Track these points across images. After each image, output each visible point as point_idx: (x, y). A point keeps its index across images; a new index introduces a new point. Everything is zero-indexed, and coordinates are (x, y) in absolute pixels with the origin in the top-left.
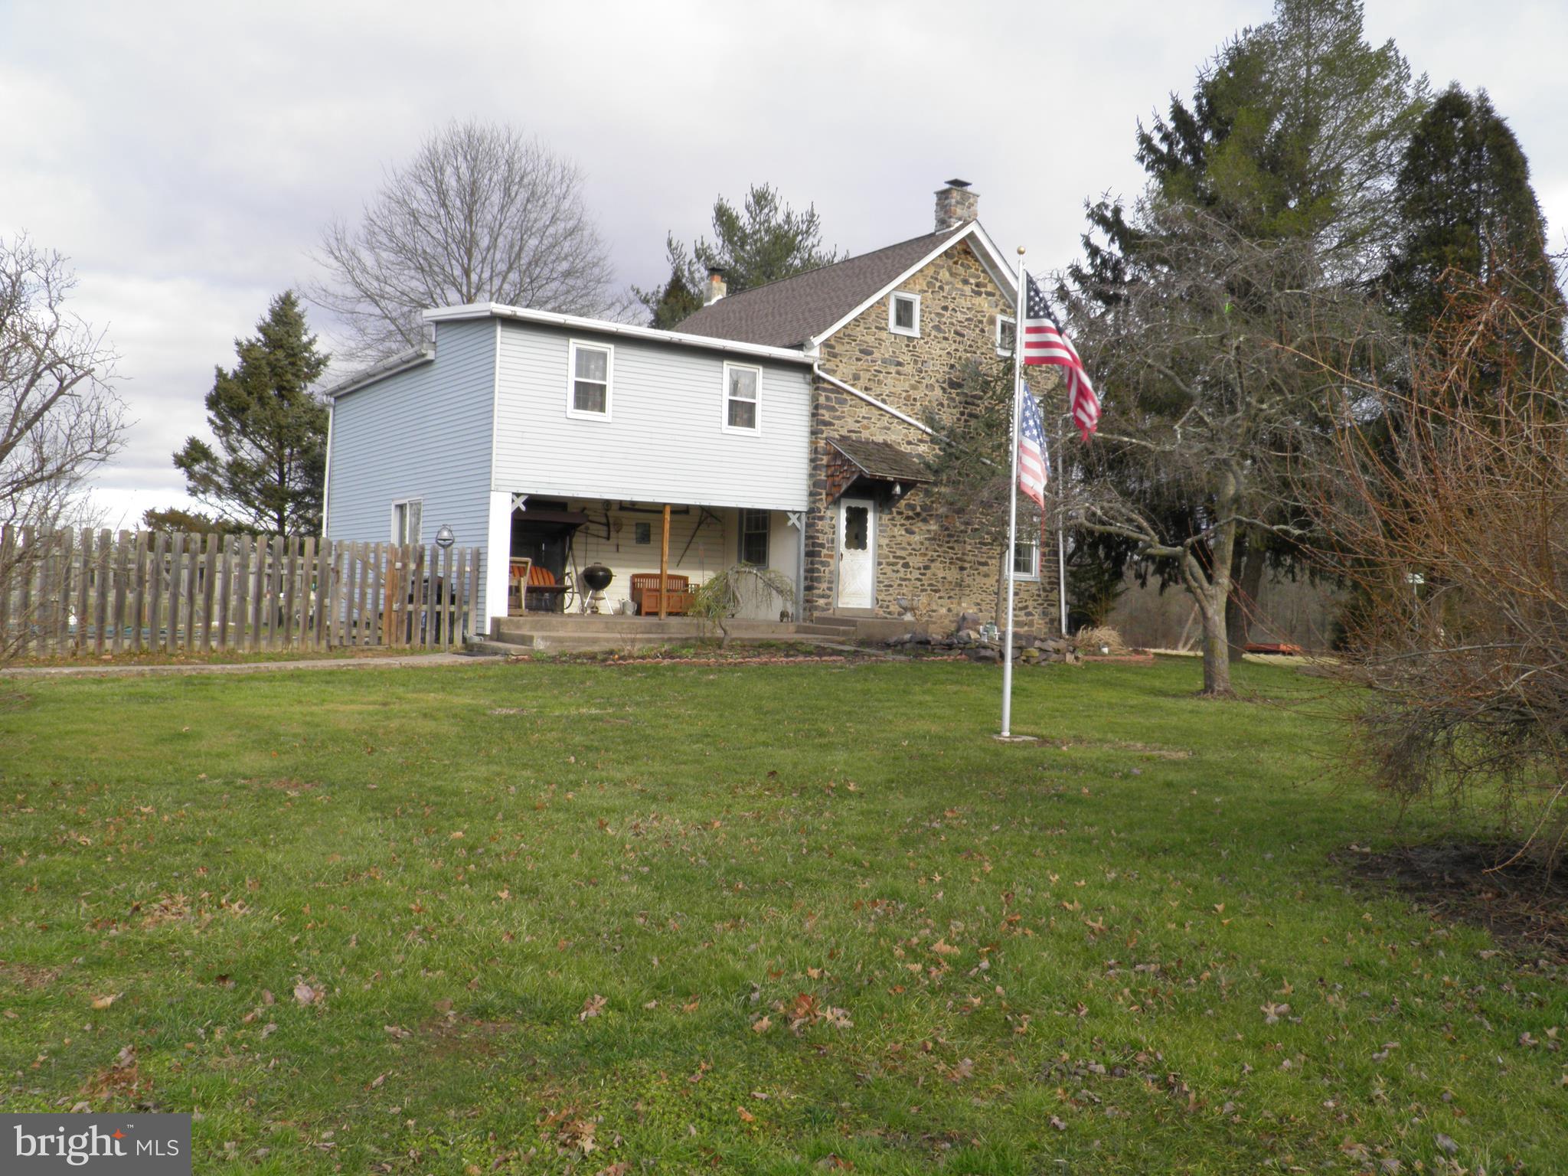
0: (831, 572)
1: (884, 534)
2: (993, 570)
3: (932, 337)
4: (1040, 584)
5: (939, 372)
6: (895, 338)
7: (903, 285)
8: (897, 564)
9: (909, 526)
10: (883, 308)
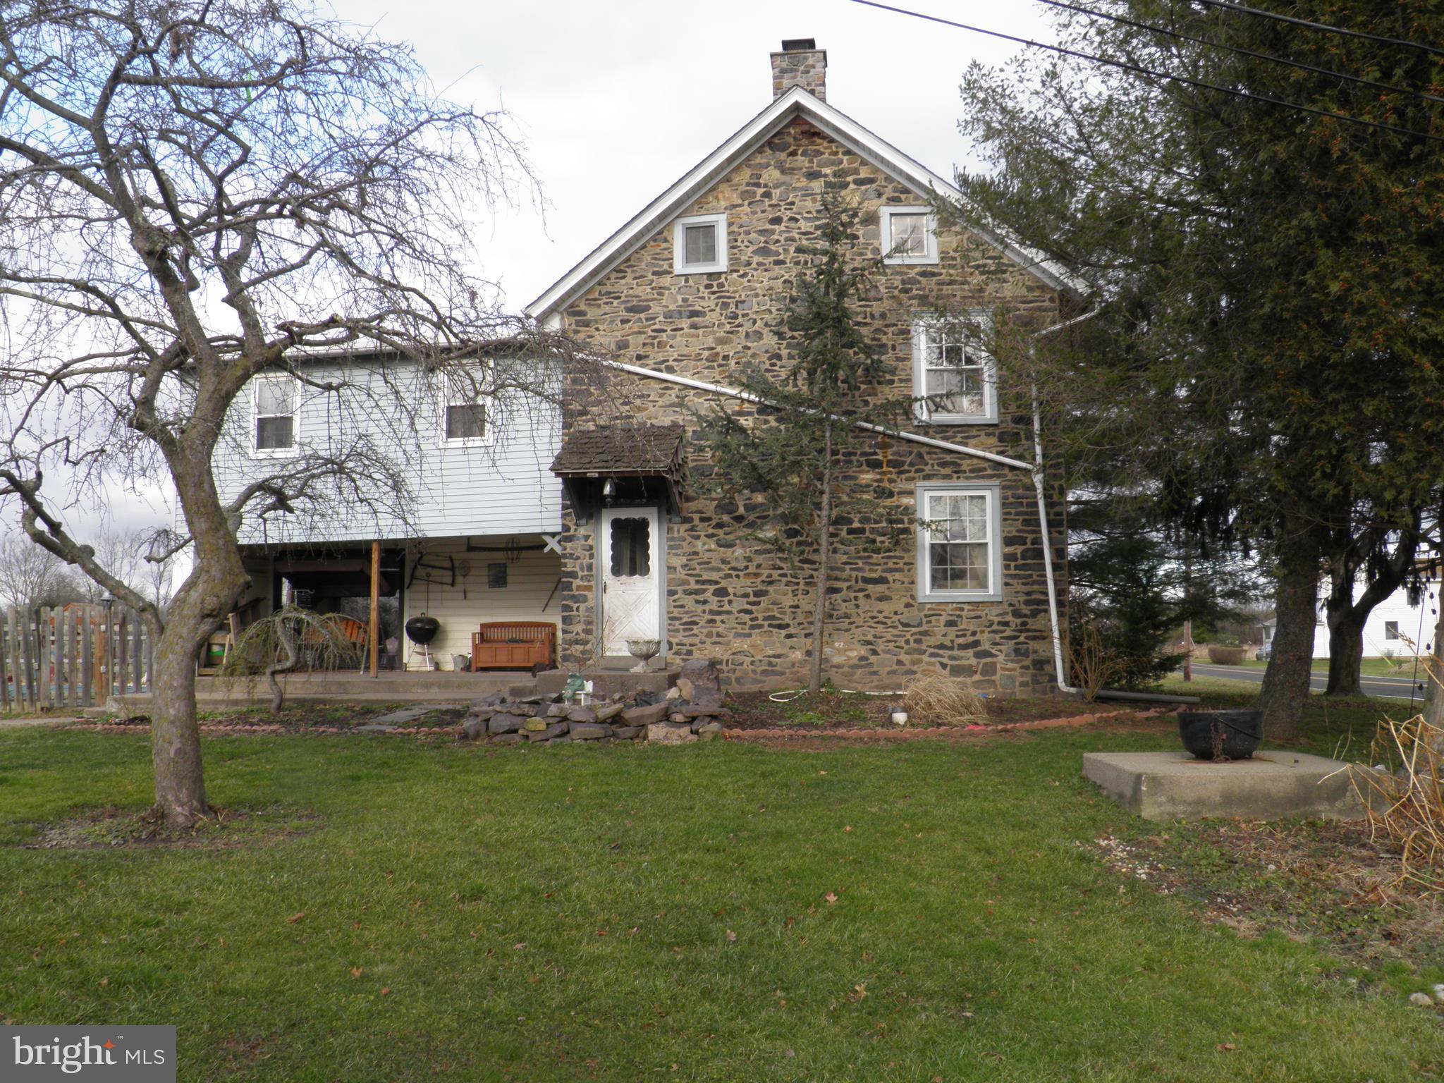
0: (589, 610)
1: (678, 551)
2: (898, 590)
3: (754, 265)
4: (1006, 606)
5: (770, 311)
6: (687, 281)
7: (696, 207)
8: (704, 591)
9: (722, 536)
10: (664, 245)
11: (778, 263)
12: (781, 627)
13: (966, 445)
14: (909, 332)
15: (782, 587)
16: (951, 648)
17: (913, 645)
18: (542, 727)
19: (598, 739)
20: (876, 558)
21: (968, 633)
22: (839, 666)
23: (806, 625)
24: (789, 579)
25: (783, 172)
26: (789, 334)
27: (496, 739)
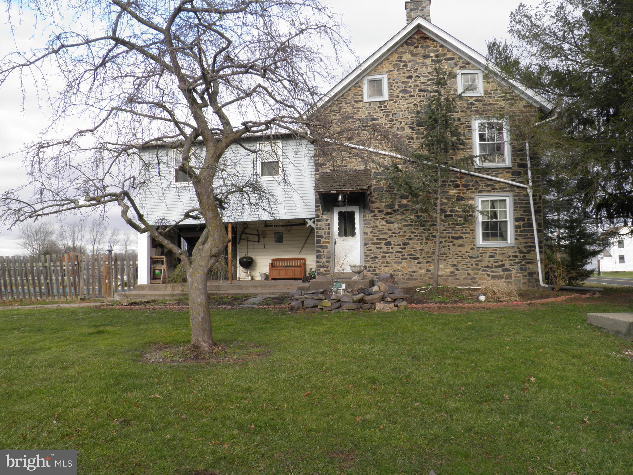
0: (328, 252)
1: (369, 226)
2: (467, 242)
3: (400, 97)
4: (516, 248)
5: (408, 118)
6: (370, 105)
7: (373, 72)
8: (380, 243)
9: (388, 219)
10: (359, 89)
11: (411, 96)
12: (415, 259)
13: (497, 177)
14: (471, 127)
15: (416, 241)
16: (492, 268)
17: (474, 266)
18: (329, 304)
19: (354, 309)
20: (458, 228)
21: (499, 261)
22: (441, 276)
23: (426, 258)
24: (419, 237)
25: (412, 55)
26: (417, 128)
27: (308, 310)
